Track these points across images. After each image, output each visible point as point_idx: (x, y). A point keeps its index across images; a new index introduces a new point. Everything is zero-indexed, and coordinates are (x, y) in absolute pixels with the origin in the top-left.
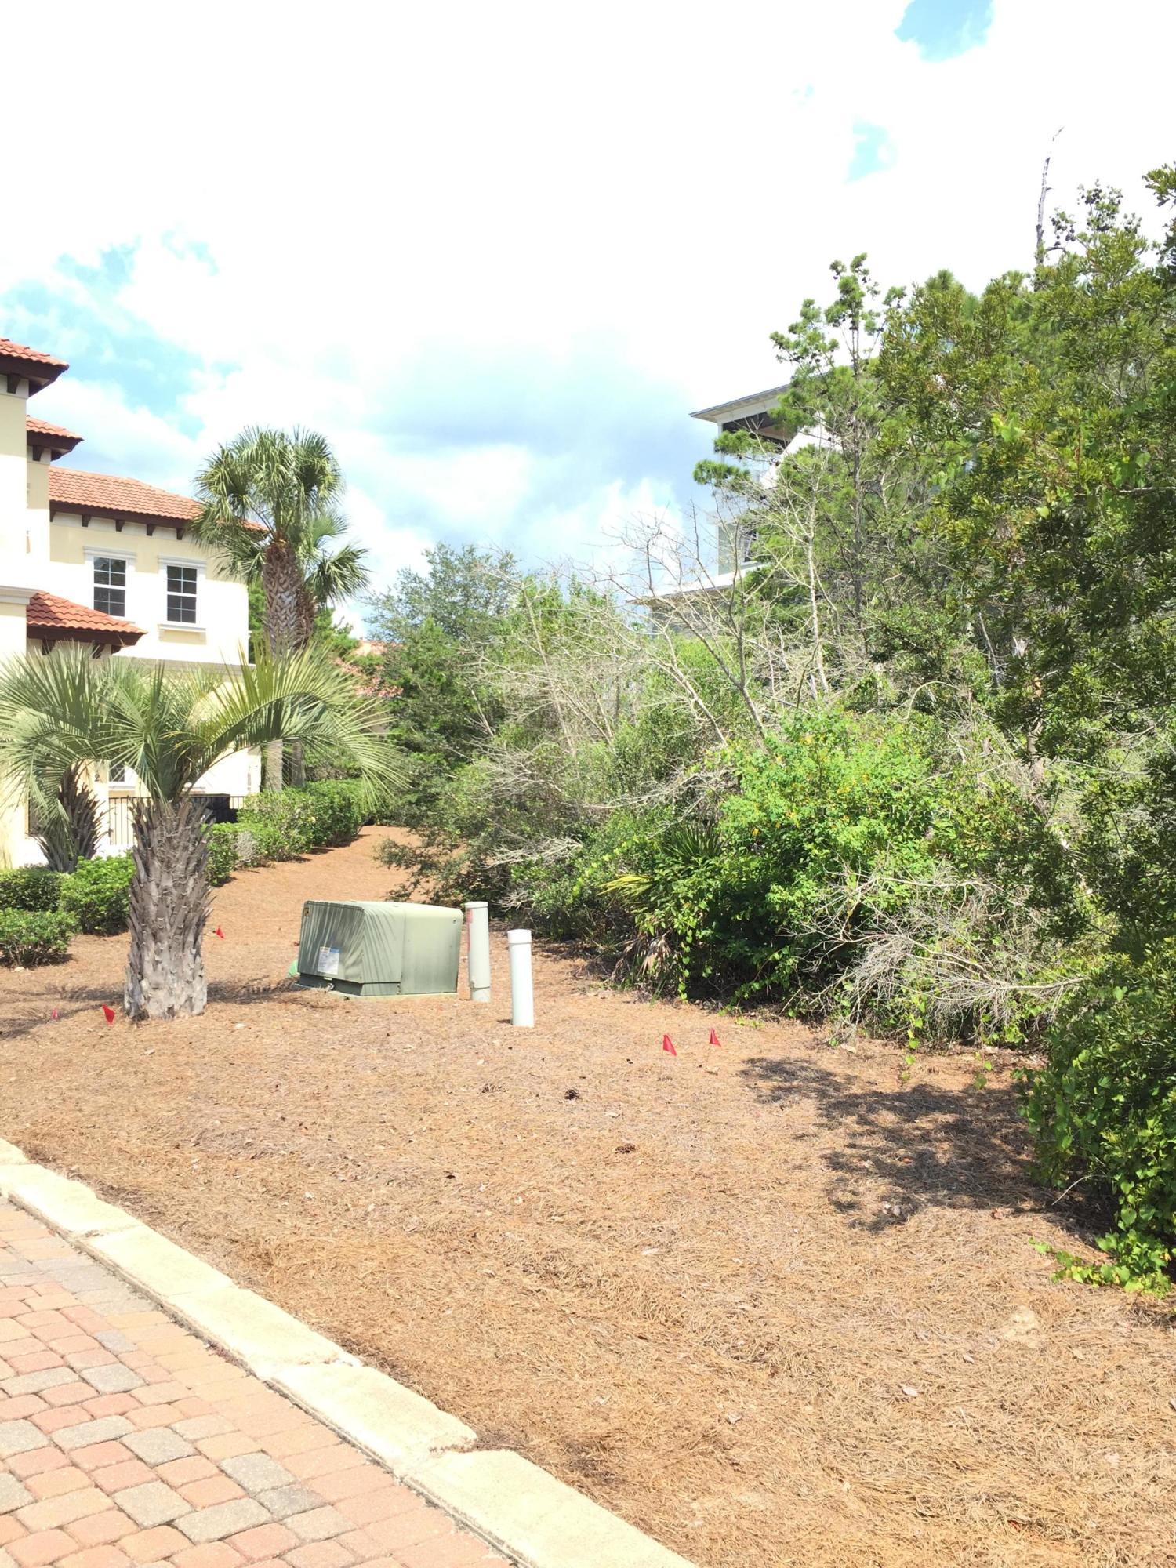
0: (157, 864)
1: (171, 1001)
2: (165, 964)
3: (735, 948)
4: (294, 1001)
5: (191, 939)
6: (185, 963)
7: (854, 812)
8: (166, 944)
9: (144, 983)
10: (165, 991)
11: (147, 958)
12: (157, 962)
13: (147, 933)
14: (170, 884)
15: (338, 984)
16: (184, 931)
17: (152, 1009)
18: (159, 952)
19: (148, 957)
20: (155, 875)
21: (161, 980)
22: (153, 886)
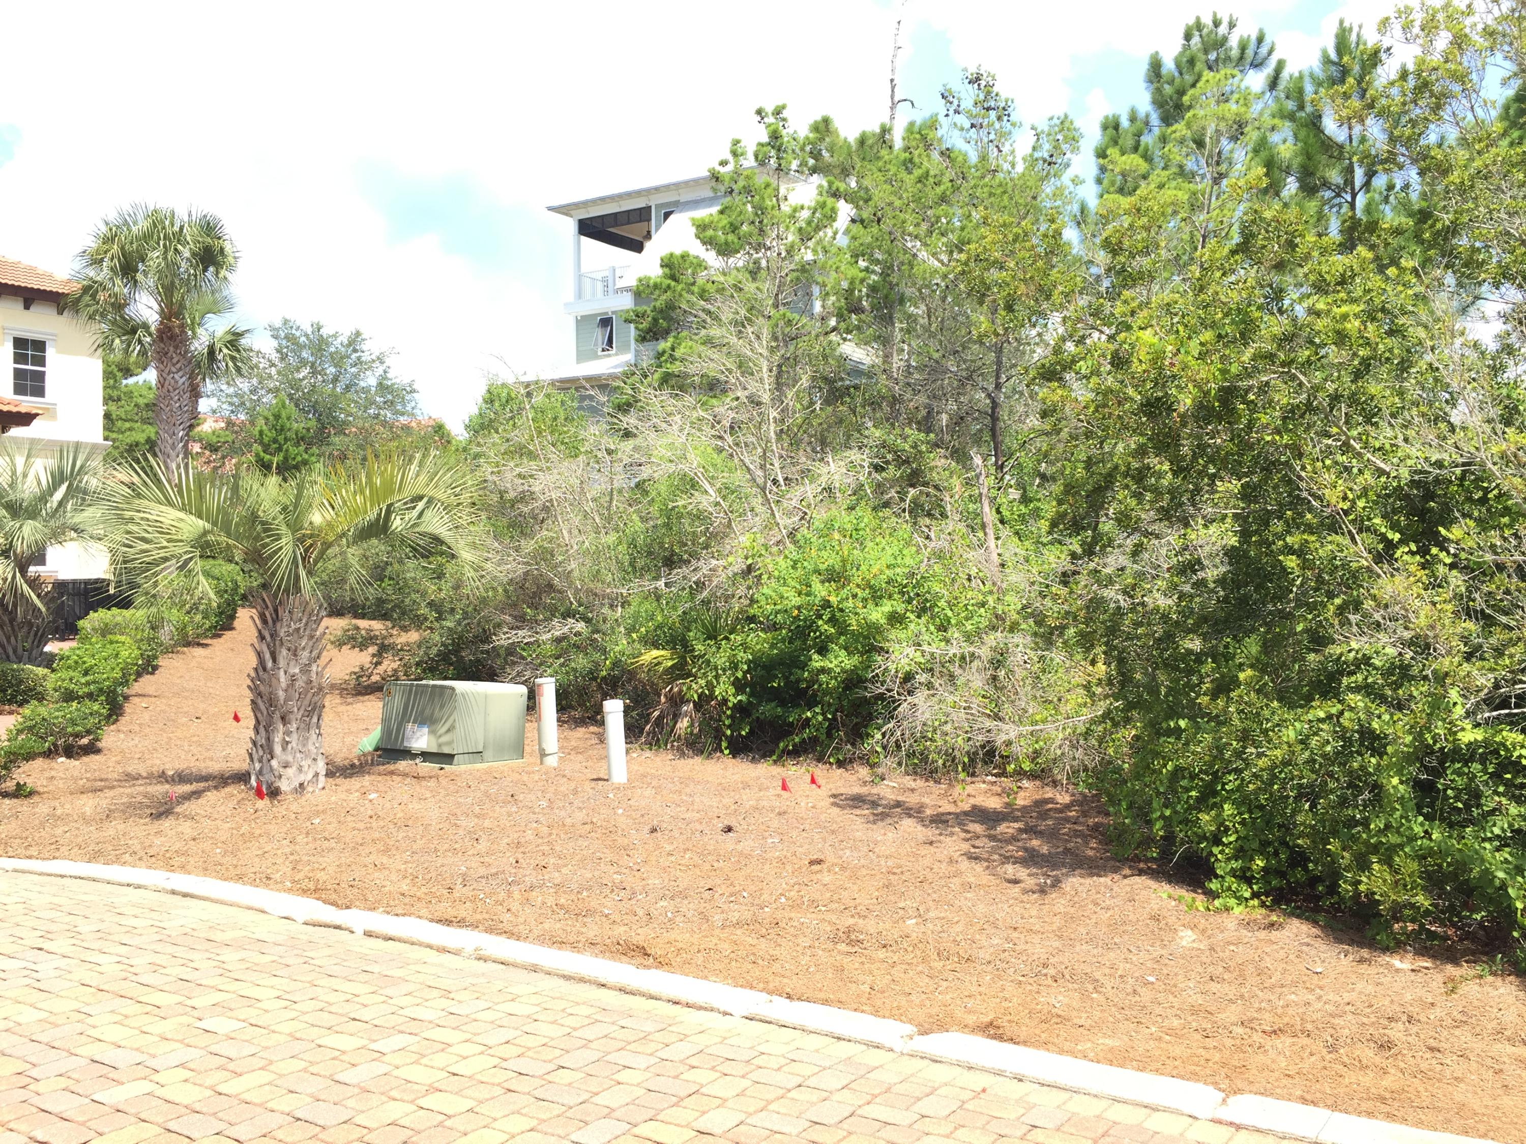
0: (284, 652)
1: (302, 778)
2: (294, 744)
3: (767, 710)
4: (392, 773)
5: (315, 720)
6: (310, 743)
7: (877, 596)
8: (295, 726)
9: (274, 763)
10: (294, 768)
11: (276, 740)
12: (287, 743)
13: (277, 716)
14: (297, 670)
15: (426, 756)
16: (309, 714)
17: (284, 786)
18: (289, 733)
19: (278, 738)
20: (282, 663)
21: (290, 759)
22: (282, 673)
